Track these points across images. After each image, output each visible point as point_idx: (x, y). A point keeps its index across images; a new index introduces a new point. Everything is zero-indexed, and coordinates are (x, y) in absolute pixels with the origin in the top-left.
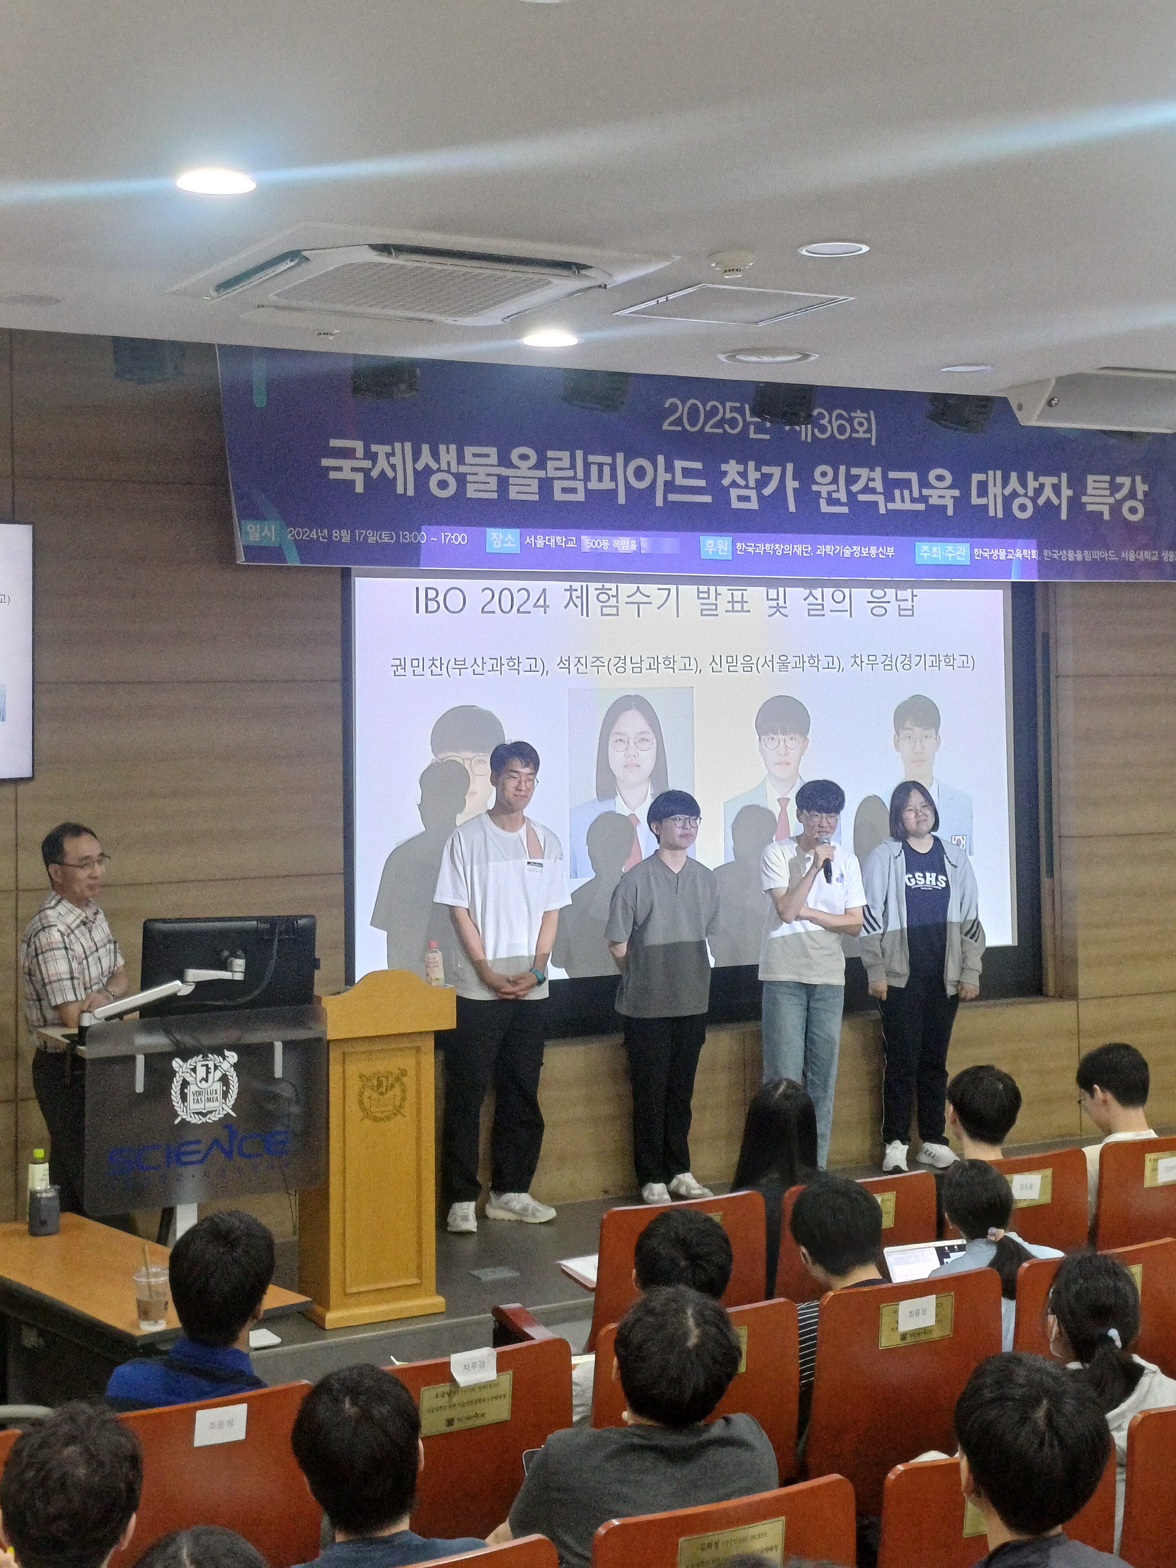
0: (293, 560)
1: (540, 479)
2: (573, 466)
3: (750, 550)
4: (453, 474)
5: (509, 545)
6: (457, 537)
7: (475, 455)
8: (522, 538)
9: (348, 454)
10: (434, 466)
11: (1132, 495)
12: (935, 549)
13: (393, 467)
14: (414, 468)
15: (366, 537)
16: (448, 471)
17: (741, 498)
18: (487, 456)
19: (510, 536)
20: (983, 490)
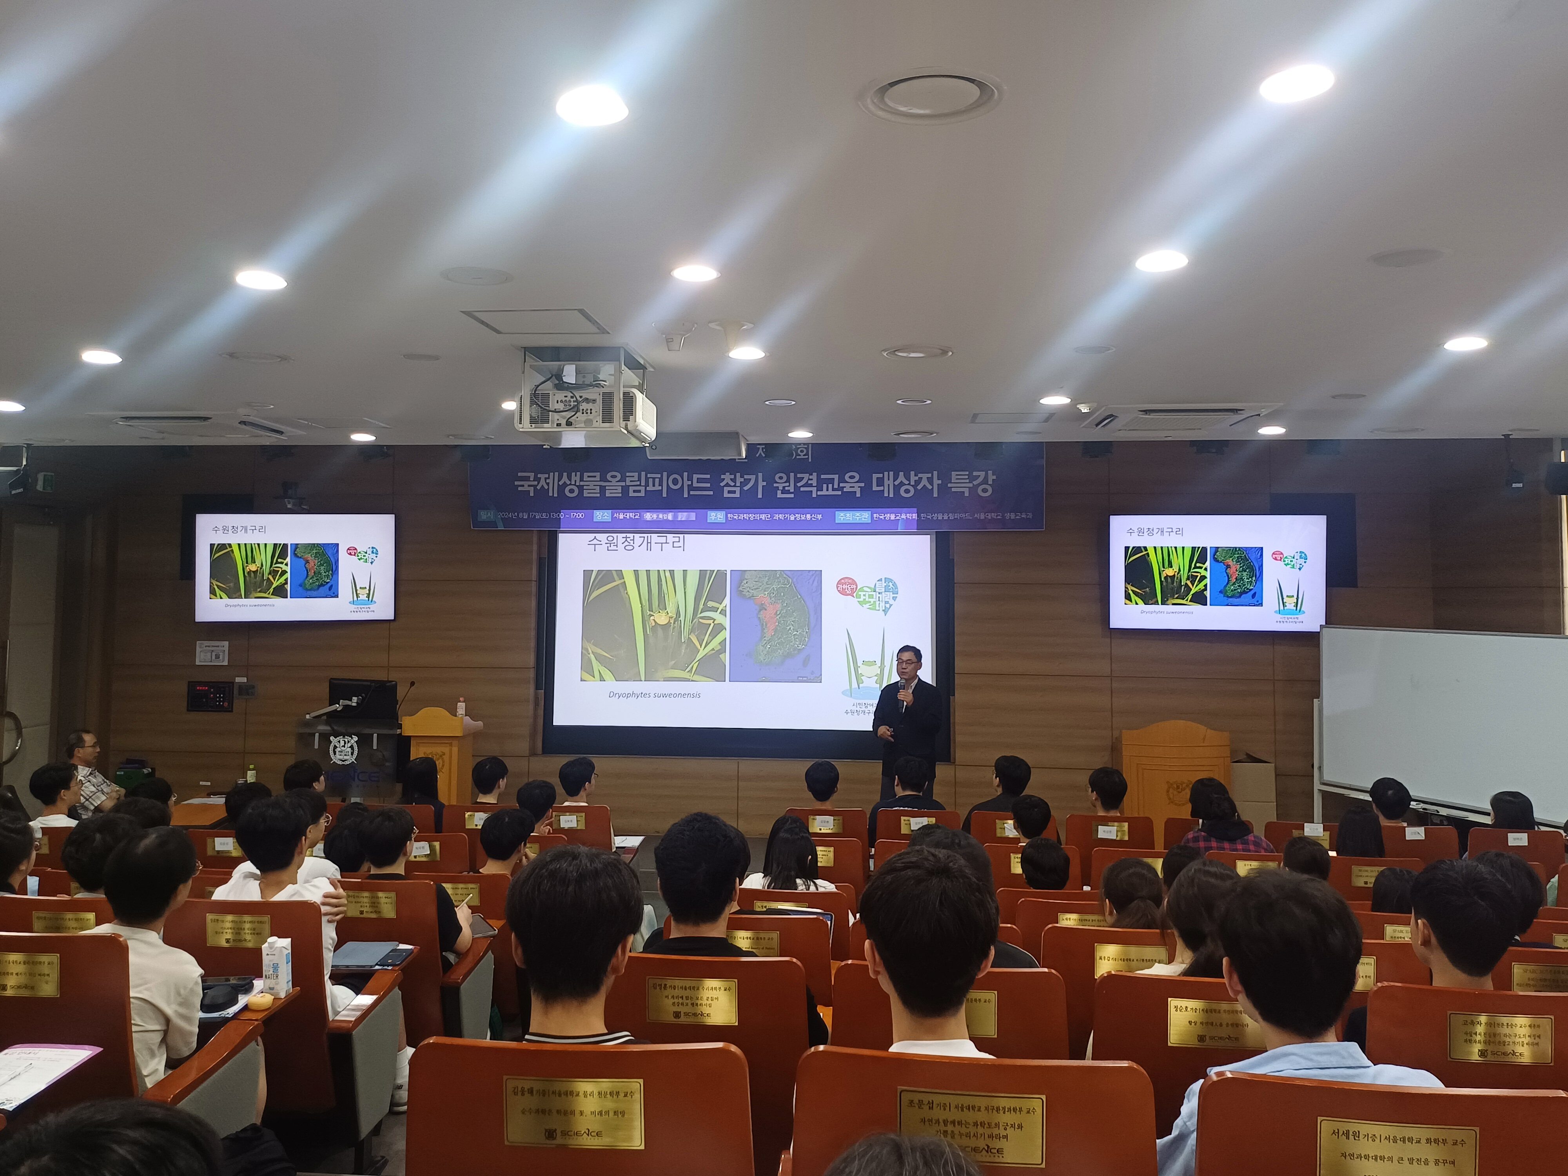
0: (501, 528)
1: (622, 486)
2: (639, 480)
3: (735, 517)
4: (577, 486)
5: (606, 517)
6: (580, 515)
7: (588, 477)
8: (612, 515)
9: (527, 479)
10: (568, 482)
11: (985, 481)
12: (848, 515)
13: (548, 484)
14: (558, 484)
15: (535, 516)
16: (575, 485)
17: (729, 492)
18: (595, 477)
19: (606, 514)
20: (880, 482)
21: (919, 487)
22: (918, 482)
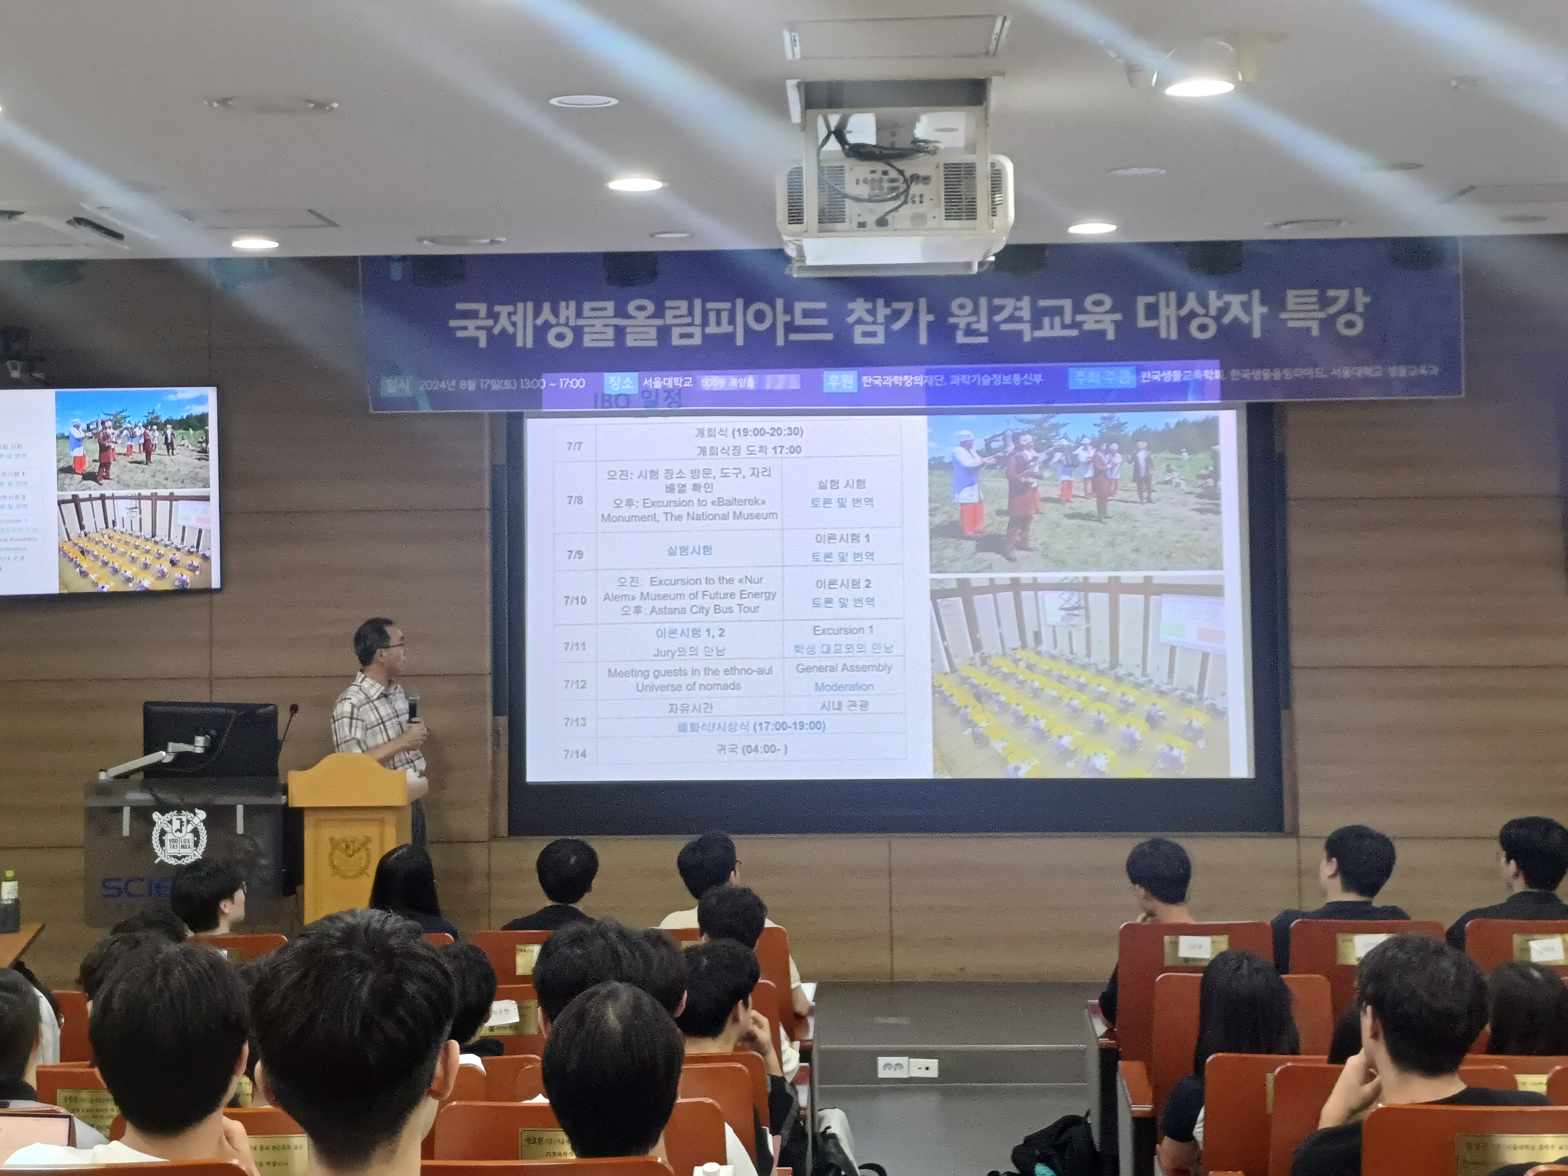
0: (425, 408)
1: (658, 327)
2: (691, 313)
3: (877, 382)
4: (571, 327)
5: (628, 387)
6: (576, 382)
7: (593, 309)
8: (641, 381)
9: (472, 315)
10: (553, 320)
11: (1350, 308)
12: (1092, 374)
13: (514, 324)
14: (534, 325)
15: (490, 386)
16: (566, 324)
17: (865, 334)
18: (605, 309)
19: (628, 379)
20: (1152, 311)
21: (1226, 320)
22: (1223, 310)
